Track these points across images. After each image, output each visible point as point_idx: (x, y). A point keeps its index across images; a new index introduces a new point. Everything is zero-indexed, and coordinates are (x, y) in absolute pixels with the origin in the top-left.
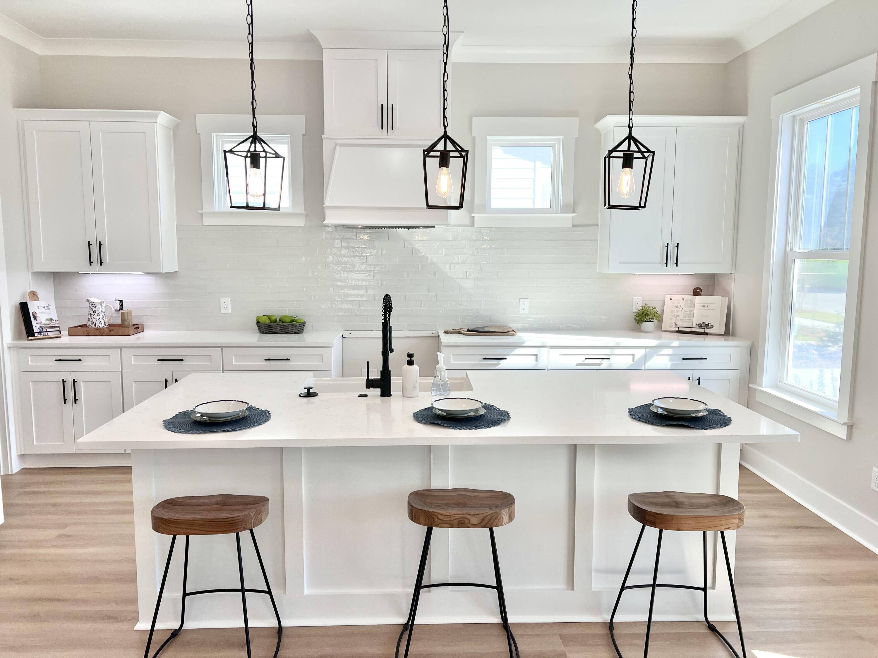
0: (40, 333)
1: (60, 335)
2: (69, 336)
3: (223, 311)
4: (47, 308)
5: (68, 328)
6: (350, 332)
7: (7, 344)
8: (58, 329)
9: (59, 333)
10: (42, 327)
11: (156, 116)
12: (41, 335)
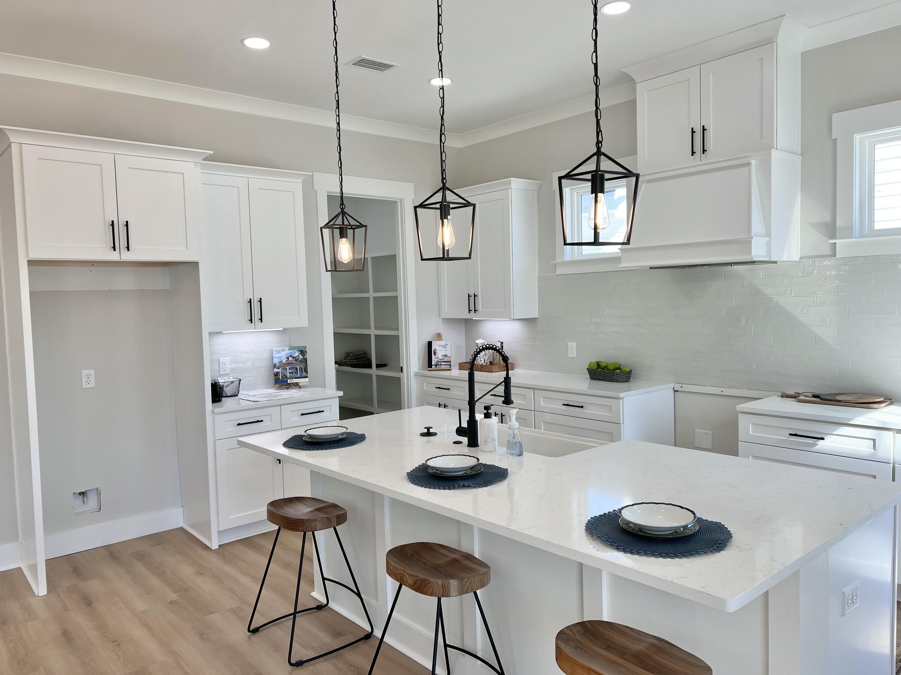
0: (436, 365)
1: (450, 368)
2: (459, 369)
3: (570, 355)
4: (445, 346)
5: (459, 363)
6: (682, 385)
7: (415, 372)
8: (449, 363)
9: (449, 366)
10: (438, 361)
11: (509, 183)
12: (436, 367)
